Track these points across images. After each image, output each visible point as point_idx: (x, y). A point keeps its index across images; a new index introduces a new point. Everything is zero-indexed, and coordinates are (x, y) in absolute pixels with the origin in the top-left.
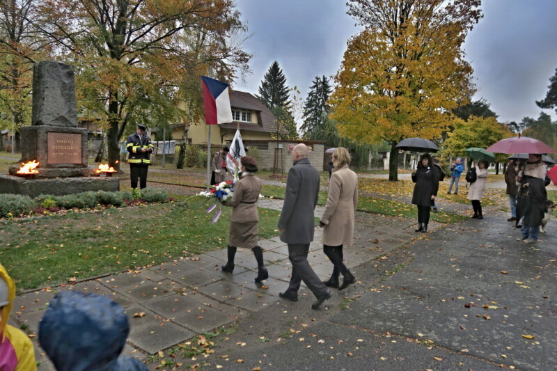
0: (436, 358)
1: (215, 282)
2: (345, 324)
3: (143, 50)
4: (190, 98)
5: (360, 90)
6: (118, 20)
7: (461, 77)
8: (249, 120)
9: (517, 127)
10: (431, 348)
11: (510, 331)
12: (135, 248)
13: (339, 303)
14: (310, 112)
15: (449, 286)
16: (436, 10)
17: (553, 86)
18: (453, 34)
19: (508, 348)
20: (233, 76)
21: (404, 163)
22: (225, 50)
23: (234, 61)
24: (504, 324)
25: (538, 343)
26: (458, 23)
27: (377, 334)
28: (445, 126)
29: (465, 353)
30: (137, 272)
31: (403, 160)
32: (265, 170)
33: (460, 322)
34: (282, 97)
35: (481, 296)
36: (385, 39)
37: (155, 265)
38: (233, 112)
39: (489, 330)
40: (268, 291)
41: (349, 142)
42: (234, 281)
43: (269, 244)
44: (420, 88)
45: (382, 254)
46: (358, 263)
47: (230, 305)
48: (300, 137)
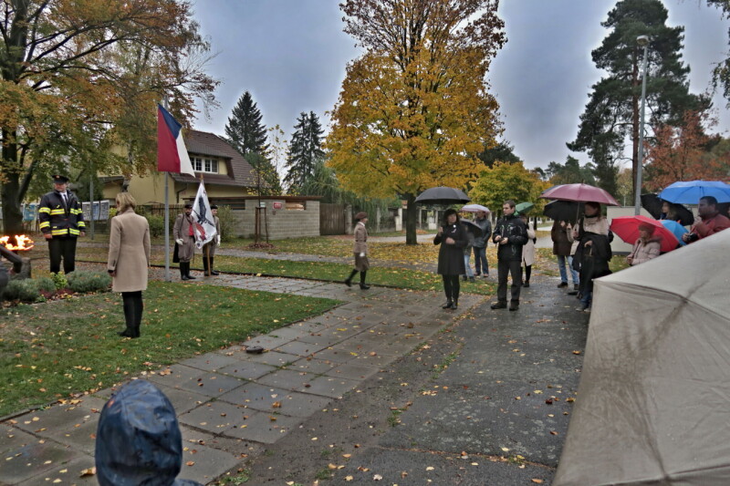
0: (535, 480)
1: (201, 405)
2: (403, 447)
3: (54, 70)
4: (130, 140)
5: (364, 128)
6: (13, 25)
7: (486, 114)
8: (215, 170)
9: (543, 174)
10: (523, 466)
12: (68, 364)
13: (385, 417)
14: (295, 159)
15: (519, 378)
16: (453, 31)
17: (584, 125)
18: (474, 61)
20: (191, 110)
21: (420, 221)
22: (178, 73)
23: (192, 88)
26: (479, 48)
27: (450, 456)
28: (471, 174)
30: (75, 401)
31: (418, 218)
32: (241, 238)
33: (548, 425)
34: (257, 140)
35: (560, 387)
36: (392, 64)
37: (104, 388)
38: (192, 159)
40: (282, 410)
41: (352, 197)
42: (230, 400)
43: (269, 341)
44: (439, 127)
45: (422, 342)
46: (395, 358)
47: (231, 438)
48: (284, 193)
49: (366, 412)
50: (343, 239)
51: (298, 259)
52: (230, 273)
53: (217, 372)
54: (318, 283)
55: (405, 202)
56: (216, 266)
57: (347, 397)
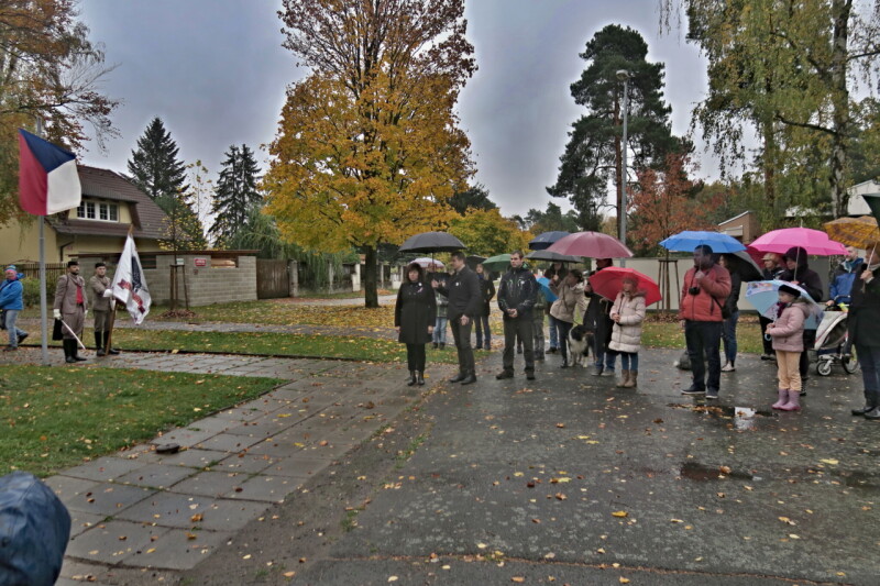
0: (515, 579)
2: (360, 556)
5: (310, 167)
7: (455, 152)
8: (114, 218)
9: (522, 223)
10: (502, 564)
11: (596, 511)
13: (339, 521)
14: (223, 204)
15: (497, 459)
16: (415, 54)
18: (440, 90)
19: (603, 537)
20: (79, 138)
21: (382, 279)
23: (78, 110)
24: (587, 502)
25: (634, 521)
26: (445, 75)
27: (417, 560)
28: (440, 222)
29: (550, 560)
31: (379, 275)
33: (530, 512)
34: (172, 179)
35: (543, 466)
36: (343, 90)
39: (571, 516)
40: (205, 524)
41: (297, 250)
42: (132, 518)
43: (189, 436)
44: (401, 167)
45: (384, 424)
46: (351, 446)
47: (133, 567)
48: (210, 246)
49: (314, 516)
50: (287, 303)
51: (228, 330)
52: (136, 351)
53: (114, 482)
54: (254, 359)
55: (363, 257)
56: (115, 341)
57: (290, 500)
